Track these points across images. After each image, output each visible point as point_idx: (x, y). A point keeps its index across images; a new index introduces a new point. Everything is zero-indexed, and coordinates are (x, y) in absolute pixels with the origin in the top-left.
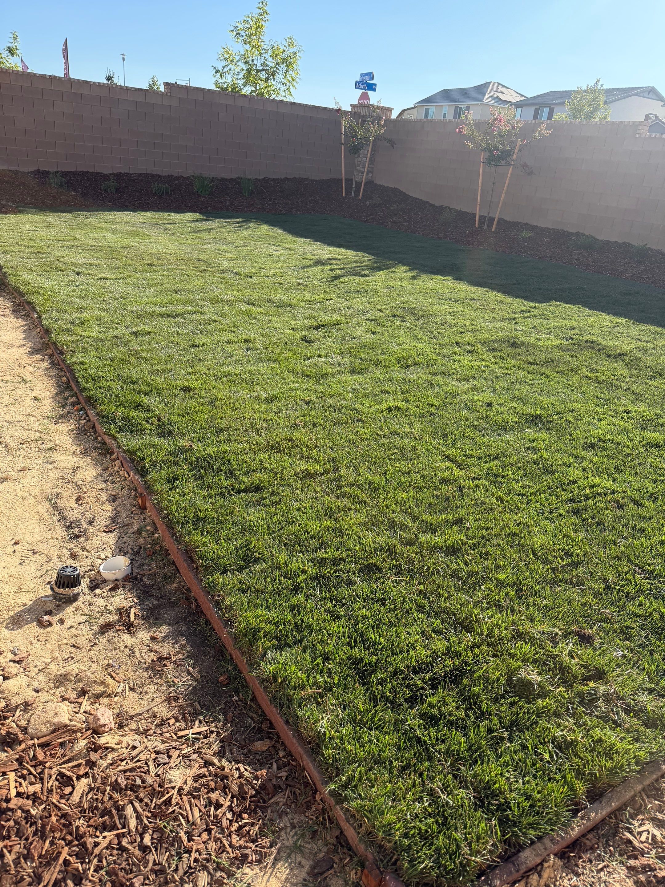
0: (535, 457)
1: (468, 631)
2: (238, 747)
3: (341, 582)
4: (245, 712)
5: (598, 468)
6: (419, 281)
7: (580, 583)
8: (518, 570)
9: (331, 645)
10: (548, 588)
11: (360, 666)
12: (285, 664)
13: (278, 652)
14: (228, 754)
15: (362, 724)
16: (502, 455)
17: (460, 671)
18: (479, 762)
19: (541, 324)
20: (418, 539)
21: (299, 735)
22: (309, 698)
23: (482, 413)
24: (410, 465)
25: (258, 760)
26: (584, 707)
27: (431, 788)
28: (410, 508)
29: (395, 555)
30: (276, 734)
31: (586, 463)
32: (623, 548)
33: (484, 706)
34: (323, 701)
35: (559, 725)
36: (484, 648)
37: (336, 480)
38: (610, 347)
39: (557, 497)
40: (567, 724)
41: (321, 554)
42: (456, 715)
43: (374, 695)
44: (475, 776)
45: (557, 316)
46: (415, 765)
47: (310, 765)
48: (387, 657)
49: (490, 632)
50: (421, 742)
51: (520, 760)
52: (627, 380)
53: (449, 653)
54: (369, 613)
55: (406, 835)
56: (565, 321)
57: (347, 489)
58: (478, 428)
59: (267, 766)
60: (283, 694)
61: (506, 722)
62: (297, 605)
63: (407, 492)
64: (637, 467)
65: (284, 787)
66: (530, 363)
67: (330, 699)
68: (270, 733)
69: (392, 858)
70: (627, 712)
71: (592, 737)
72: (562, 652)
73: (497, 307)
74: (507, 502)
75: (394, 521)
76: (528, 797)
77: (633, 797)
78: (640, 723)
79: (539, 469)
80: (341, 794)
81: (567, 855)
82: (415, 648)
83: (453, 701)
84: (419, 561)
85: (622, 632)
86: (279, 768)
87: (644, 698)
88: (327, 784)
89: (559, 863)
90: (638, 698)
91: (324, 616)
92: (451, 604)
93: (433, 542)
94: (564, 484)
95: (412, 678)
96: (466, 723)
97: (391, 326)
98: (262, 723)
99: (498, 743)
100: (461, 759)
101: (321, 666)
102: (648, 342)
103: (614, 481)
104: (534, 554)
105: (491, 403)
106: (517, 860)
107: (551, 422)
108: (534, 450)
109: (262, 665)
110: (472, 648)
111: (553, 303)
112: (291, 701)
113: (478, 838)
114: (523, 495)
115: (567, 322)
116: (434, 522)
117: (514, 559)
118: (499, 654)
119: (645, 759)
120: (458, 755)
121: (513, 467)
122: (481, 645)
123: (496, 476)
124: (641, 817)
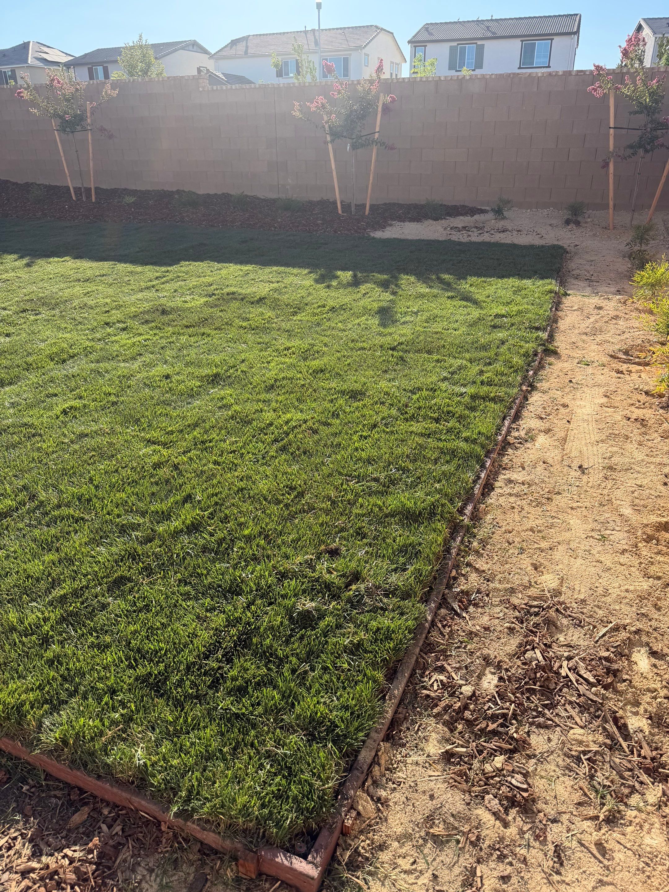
0: (230, 413)
1: (238, 594)
2: (54, 835)
3: (93, 611)
4: (44, 795)
5: (285, 405)
6: (35, 268)
7: (311, 508)
8: (258, 519)
9: (112, 677)
10: (288, 524)
11: (151, 680)
12: (70, 722)
13: (55, 714)
14: (46, 849)
15: (177, 733)
16: (200, 421)
17: (246, 634)
18: (296, 704)
19: (181, 287)
20: (155, 532)
21: (118, 782)
22: (112, 741)
23: (163, 387)
24: (114, 463)
25: (83, 833)
26: (355, 609)
27: (266, 751)
28: (134, 505)
29: (139, 558)
30: (91, 796)
31: (274, 404)
32: (332, 466)
33: (280, 653)
34: (128, 735)
35: (344, 635)
36: (259, 602)
37: (38, 508)
38: (250, 294)
39: (263, 443)
40: (350, 630)
41: (58, 592)
42: (260, 675)
43: (177, 700)
44: (298, 717)
45: (192, 276)
46: (243, 740)
47: (143, 802)
48: (174, 658)
49: (258, 585)
50: (239, 716)
51: (327, 682)
52: (276, 320)
53: (230, 623)
54: (137, 627)
55: (263, 806)
56: (201, 279)
57: (56, 513)
58: (166, 402)
59: (96, 833)
60: (82, 752)
61: (303, 655)
62: (54, 657)
63: (123, 491)
64: (313, 394)
65: (124, 841)
66: (187, 327)
67: (135, 729)
68: (84, 799)
69: (259, 833)
70: (386, 596)
71: (371, 630)
72: (321, 573)
73: (131, 278)
74: (224, 462)
75: (123, 525)
76: (346, 708)
77: (417, 661)
78: (399, 599)
79: (238, 423)
80: (187, 810)
81: (390, 736)
82: (196, 636)
83: (252, 664)
84: (165, 553)
85: (358, 534)
86: (110, 827)
87: (394, 578)
88: (168, 809)
89: (388, 745)
90: (389, 581)
91: (91, 653)
92: (213, 578)
93: (172, 529)
94: (264, 428)
95: (206, 664)
96: (271, 676)
97: (25, 323)
98: (69, 795)
99: (304, 678)
100: (280, 710)
101: (111, 702)
102: (278, 282)
103: (301, 411)
104: (265, 499)
105: (168, 375)
106: (358, 764)
107: (229, 377)
108: (227, 407)
109: (43, 737)
110: (248, 607)
111: (183, 263)
112: (93, 754)
113: (323, 766)
114: (234, 451)
115: (202, 279)
116: (165, 508)
117: (251, 511)
118: (273, 600)
119: (413, 626)
120: (276, 708)
121: (215, 429)
122: (254, 601)
123: (203, 442)
124: (427, 673)
